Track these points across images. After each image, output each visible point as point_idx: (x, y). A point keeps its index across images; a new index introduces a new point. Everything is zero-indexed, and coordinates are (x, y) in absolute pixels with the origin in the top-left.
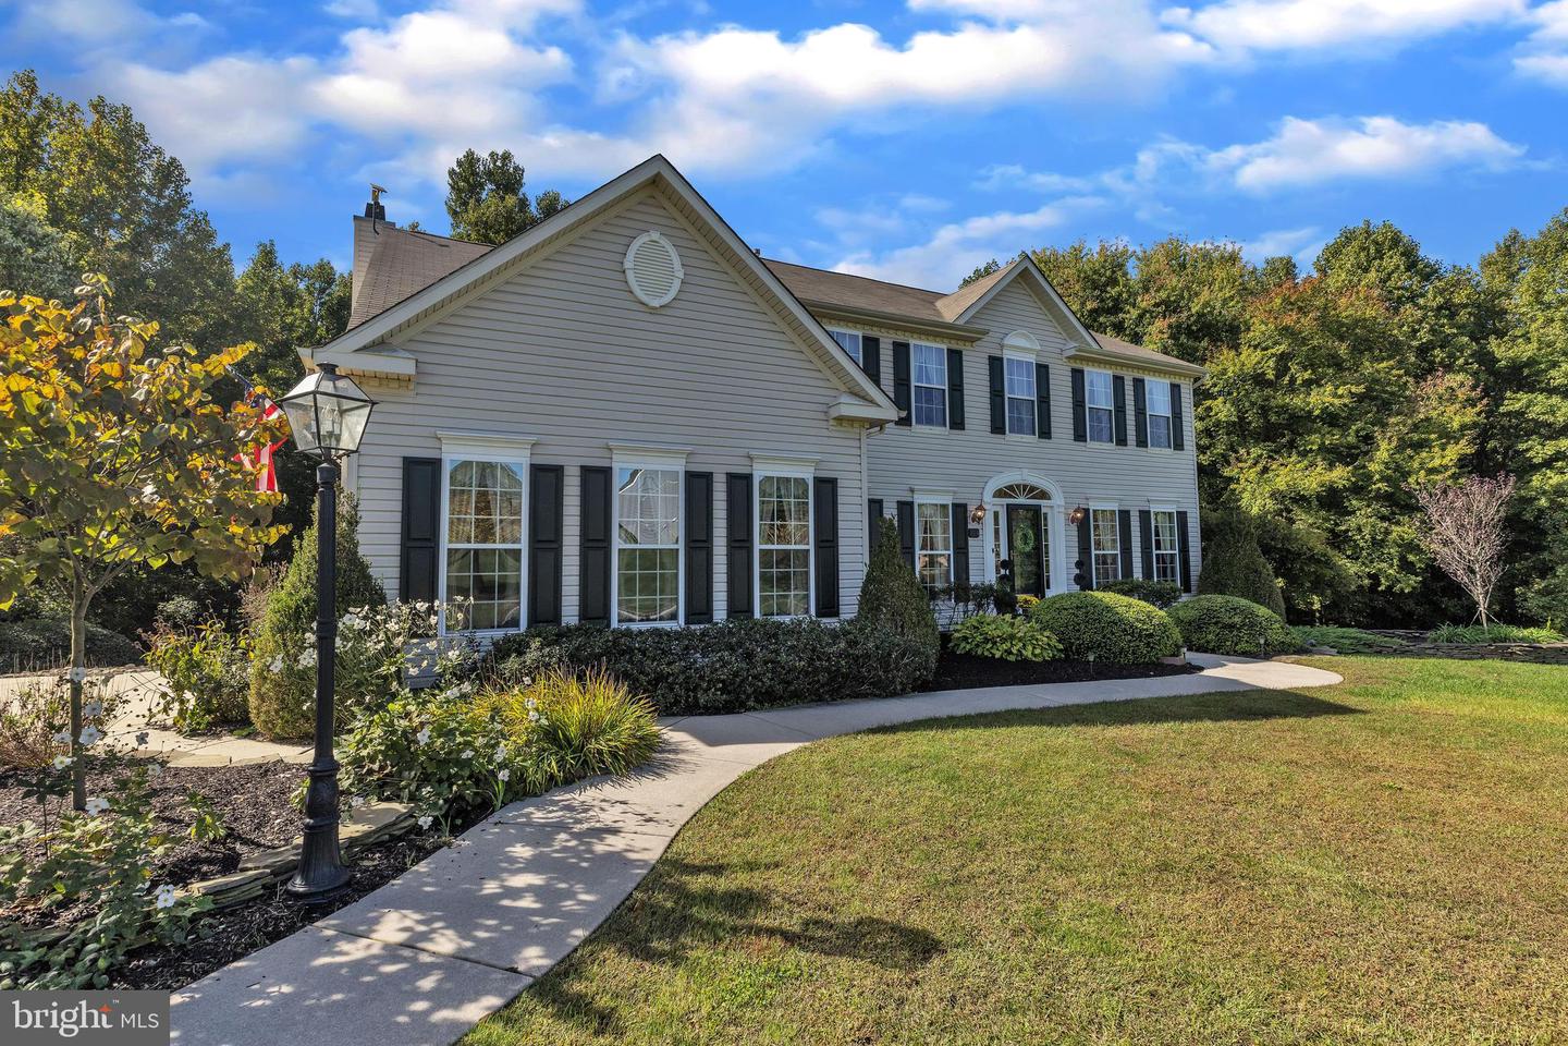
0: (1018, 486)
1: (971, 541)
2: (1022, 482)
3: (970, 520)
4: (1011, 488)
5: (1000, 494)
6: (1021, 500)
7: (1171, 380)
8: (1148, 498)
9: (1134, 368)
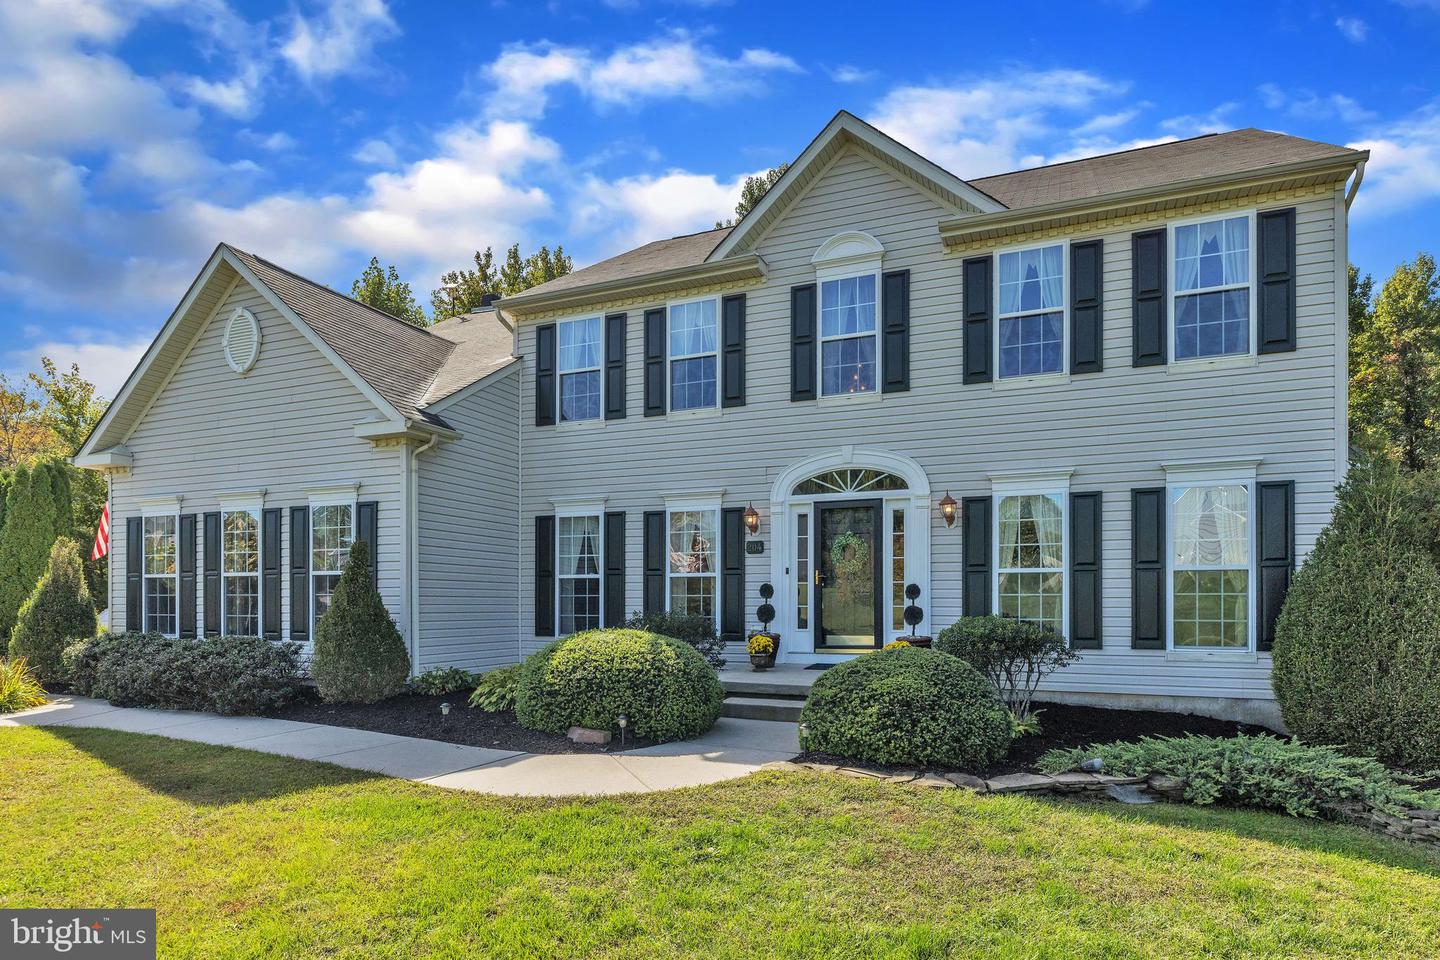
0: (842, 474)
1: (750, 560)
2: (845, 467)
3: (747, 530)
4: (824, 477)
5: (803, 488)
6: (849, 494)
7: (1261, 206)
8: (1163, 463)
9: (1126, 214)
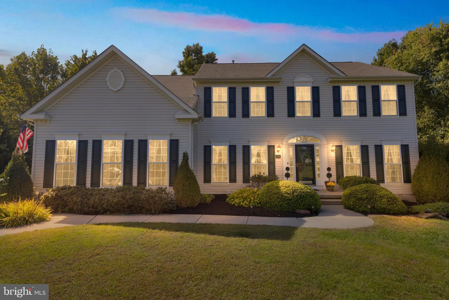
1: (277, 160)
3: (276, 151)
6: (305, 143)
7: (398, 84)
8: (381, 139)
9: (371, 81)
